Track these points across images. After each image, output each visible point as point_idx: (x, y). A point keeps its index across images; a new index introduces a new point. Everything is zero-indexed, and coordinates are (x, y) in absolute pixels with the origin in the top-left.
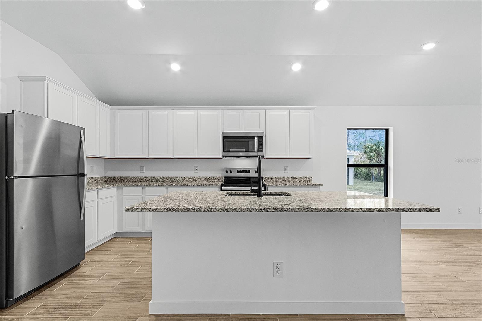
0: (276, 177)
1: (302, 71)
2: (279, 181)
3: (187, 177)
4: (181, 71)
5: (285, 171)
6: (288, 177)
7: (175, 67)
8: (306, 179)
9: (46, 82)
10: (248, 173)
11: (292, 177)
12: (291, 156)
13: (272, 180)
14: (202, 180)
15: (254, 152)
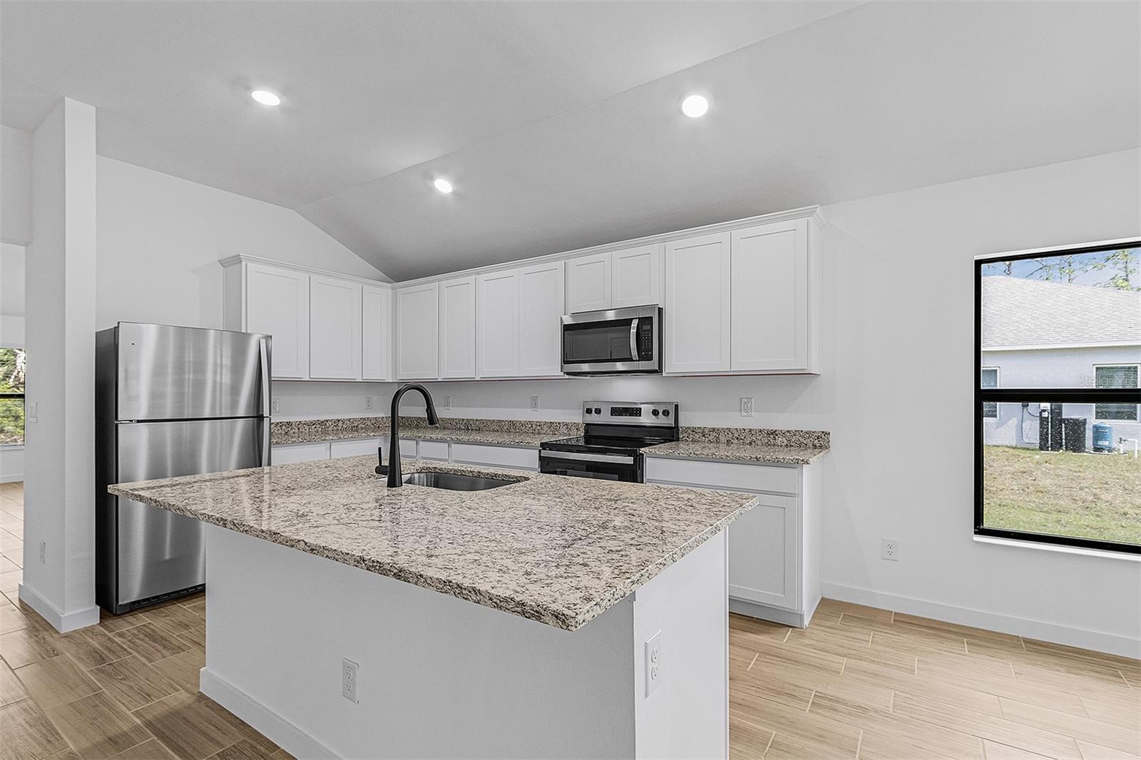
0: (714, 429)
1: (712, 117)
2: (723, 439)
3: (517, 421)
4: (455, 193)
5: (743, 412)
6: (750, 430)
7: (444, 186)
8: (809, 437)
9: (244, 263)
10: (636, 416)
11: (762, 428)
12: (738, 367)
13: (704, 436)
14: (545, 429)
15: (631, 360)
